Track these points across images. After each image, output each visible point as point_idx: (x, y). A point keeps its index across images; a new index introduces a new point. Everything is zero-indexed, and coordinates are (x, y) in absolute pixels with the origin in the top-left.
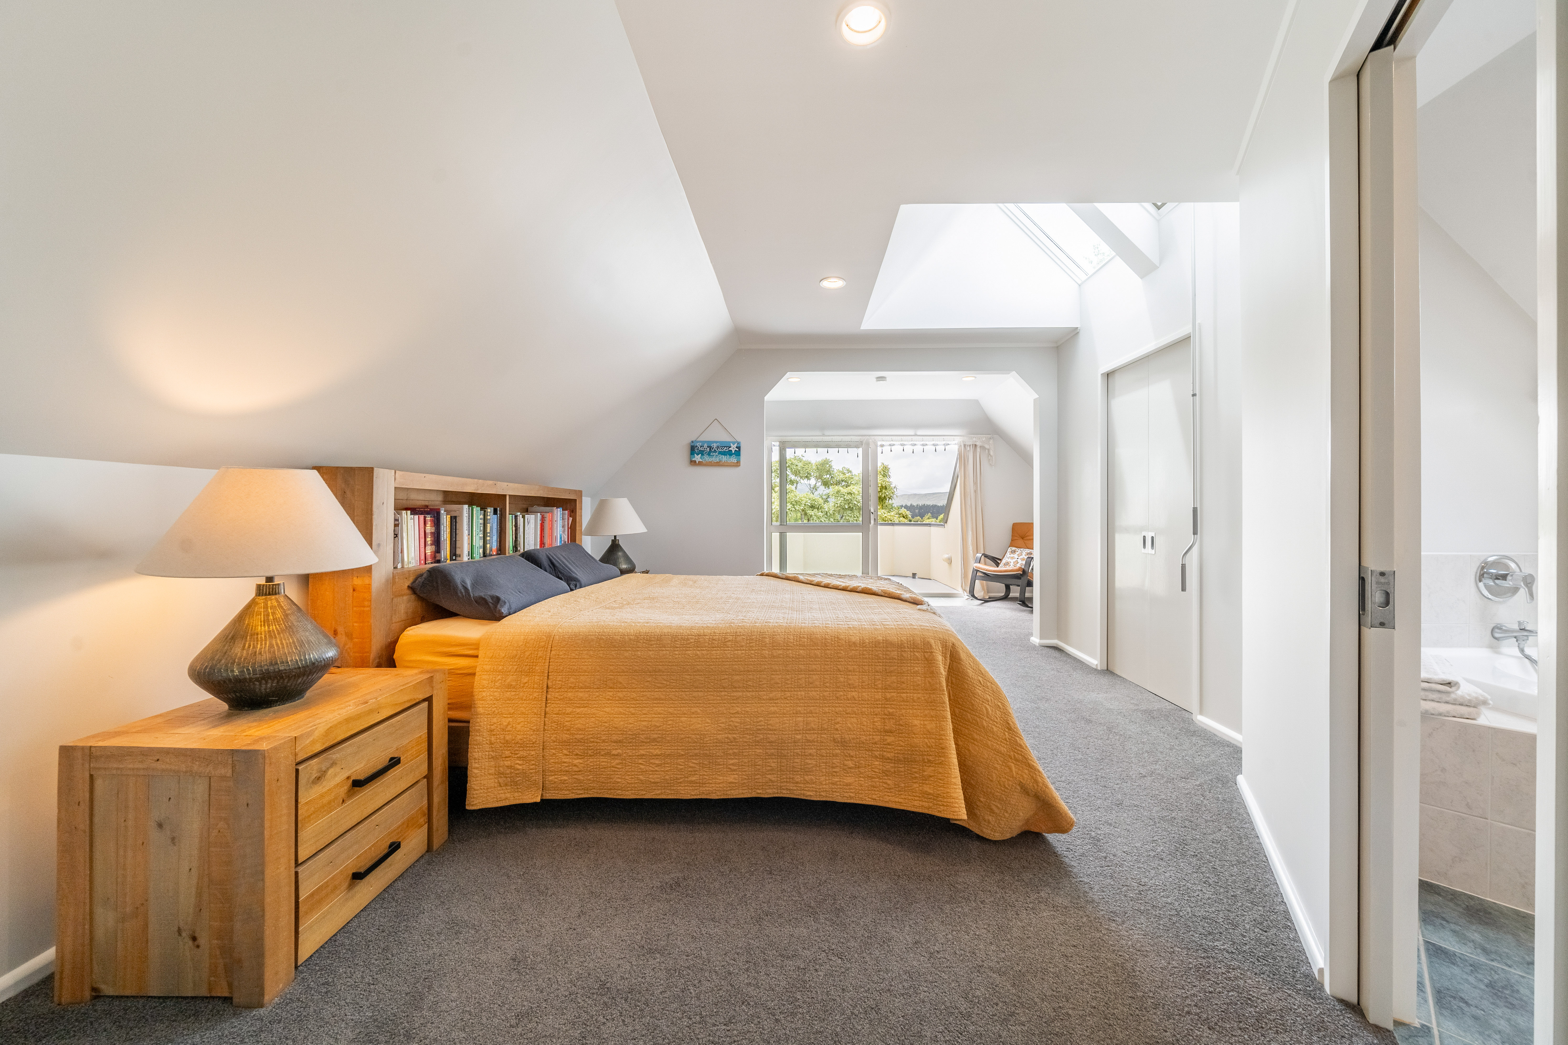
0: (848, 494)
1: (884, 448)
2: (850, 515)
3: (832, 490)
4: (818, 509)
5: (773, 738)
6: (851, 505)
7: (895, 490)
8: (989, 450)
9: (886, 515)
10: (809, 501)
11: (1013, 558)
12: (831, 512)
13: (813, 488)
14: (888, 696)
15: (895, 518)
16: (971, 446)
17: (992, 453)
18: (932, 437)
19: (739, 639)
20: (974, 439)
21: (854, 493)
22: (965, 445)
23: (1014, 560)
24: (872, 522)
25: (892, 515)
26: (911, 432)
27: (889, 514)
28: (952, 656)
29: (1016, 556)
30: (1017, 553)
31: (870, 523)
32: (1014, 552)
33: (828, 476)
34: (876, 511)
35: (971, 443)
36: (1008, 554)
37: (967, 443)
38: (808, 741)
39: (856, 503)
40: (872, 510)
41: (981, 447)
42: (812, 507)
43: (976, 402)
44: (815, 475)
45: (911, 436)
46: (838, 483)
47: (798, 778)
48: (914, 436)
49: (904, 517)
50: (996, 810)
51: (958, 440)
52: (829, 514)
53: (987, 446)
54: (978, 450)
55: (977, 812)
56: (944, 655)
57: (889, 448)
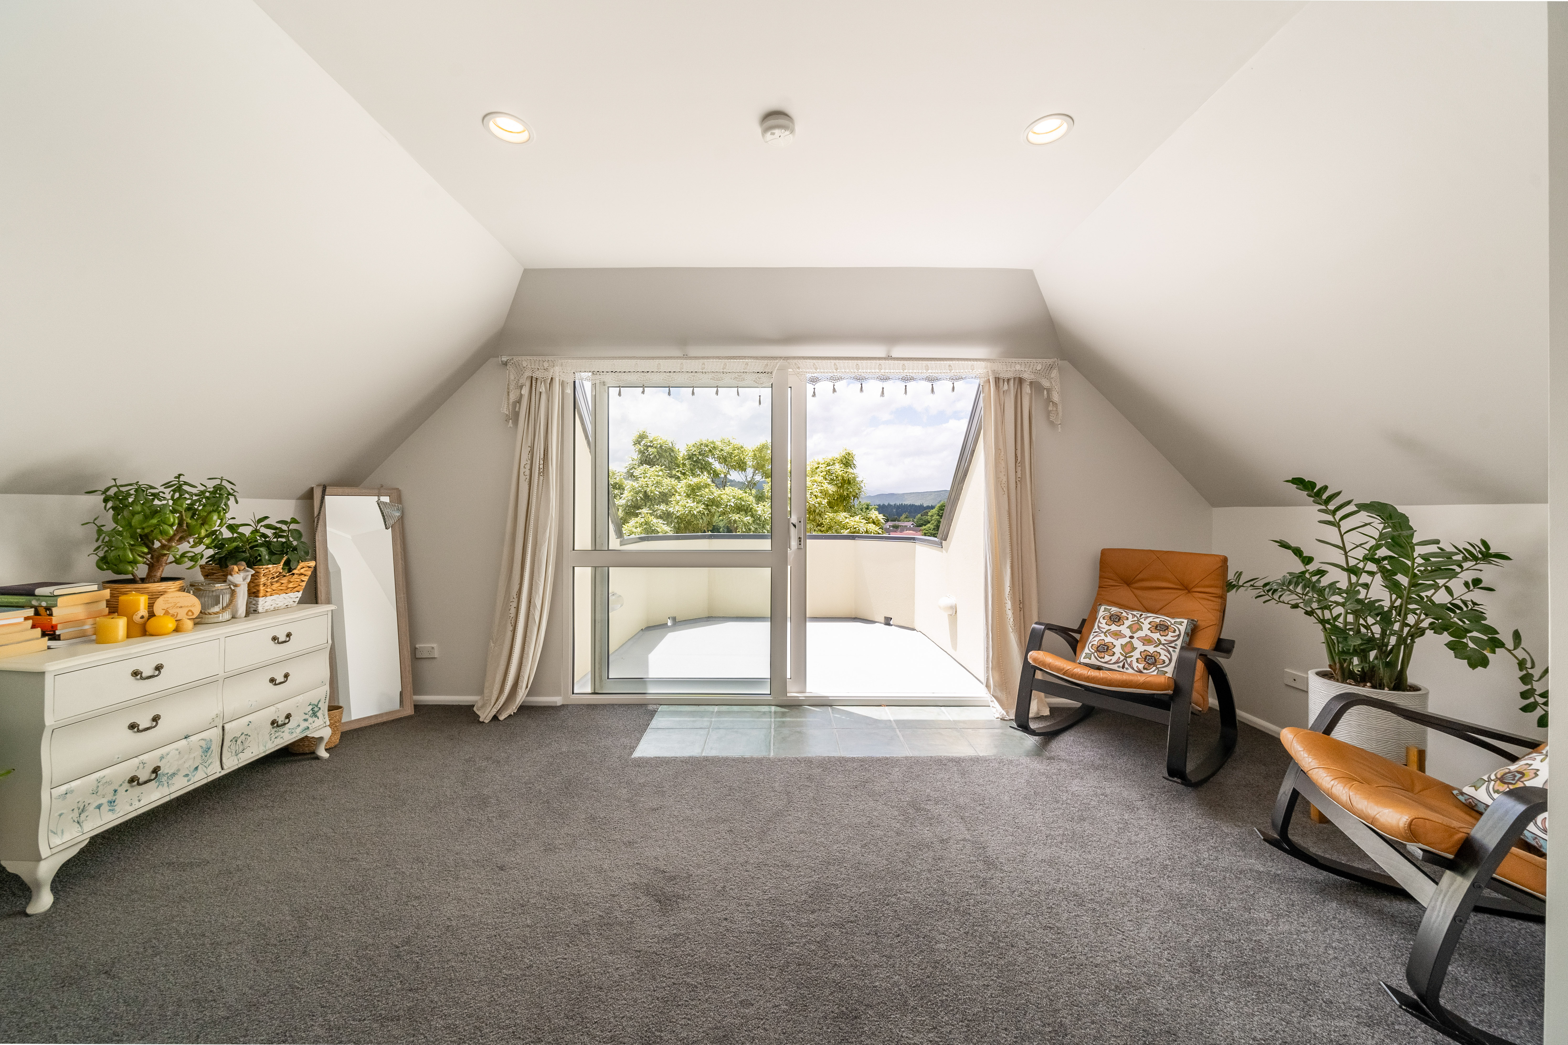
1: (818, 386)
8: (1049, 391)
10: (733, 500)
11: (1118, 635)
16: (1012, 382)
17: (1056, 397)
18: (925, 363)
20: (1018, 367)
22: (997, 380)
23: (1124, 641)
26: (879, 351)
29: (1124, 629)
30: (1127, 623)
32: (1116, 619)
35: (1010, 375)
36: (1102, 623)
37: (1002, 376)
41: (1031, 383)
43: (1029, 275)
45: (879, 359)
48: (885, 359)
51: (981, 369)
53: (1046, 383)
54: (1027, 389)
57: (829, 385)
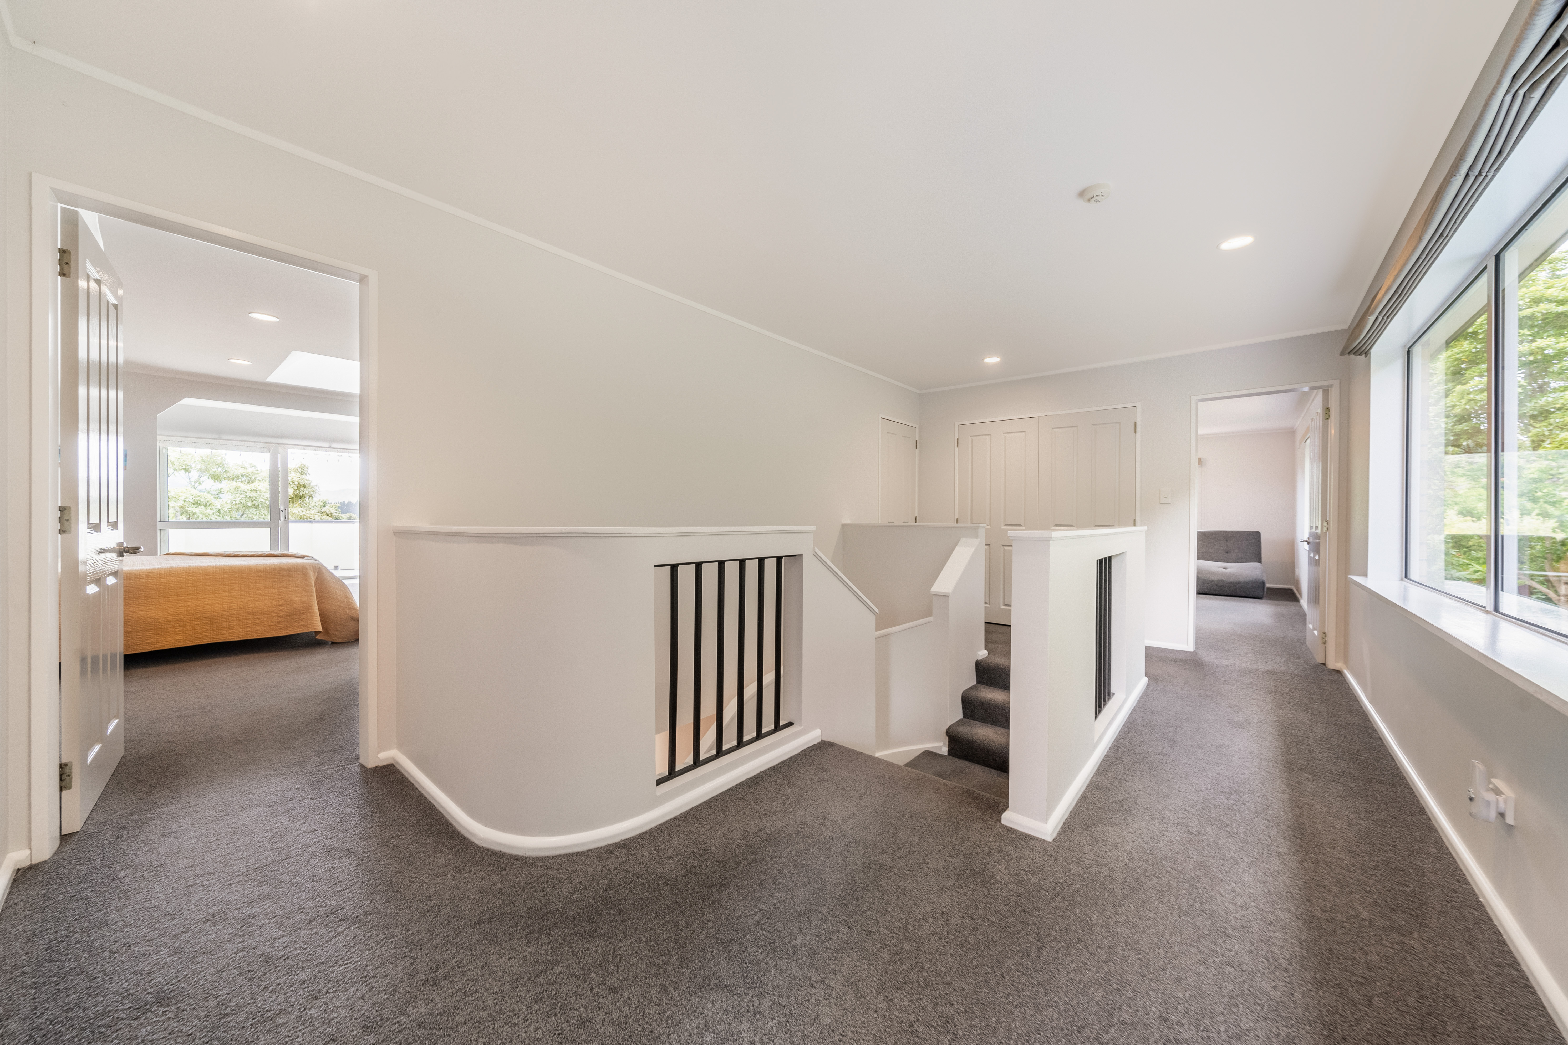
0: (251, 491)
2: (254, 513)
3: (225, 485)
4: (205, 506)
5: (208, 615)
6: (255, 502)
7: (317, 488)
9: (304, 513)
12: (226, 509)
13: (195, 482)
14: (281, 591)
15: (317, 516)
19: (179, 572)
21: (260, 491)
24: (282, 518)
25: (314, 513)
27: (308, 512)
28: (318, 572)
31: (280, 519)
33: (220, 469)
34: (286, 509)
38: (231, 614)
39: (263, 500)
40: (282, 508)
42: (196, 504)
44: (198, 467)
46: (236, 478)
47: (224, 632)
49: (328, 515)
50: (339, 629)
52: (222, 512)
55: (330, 632)
56: (314, 572)
